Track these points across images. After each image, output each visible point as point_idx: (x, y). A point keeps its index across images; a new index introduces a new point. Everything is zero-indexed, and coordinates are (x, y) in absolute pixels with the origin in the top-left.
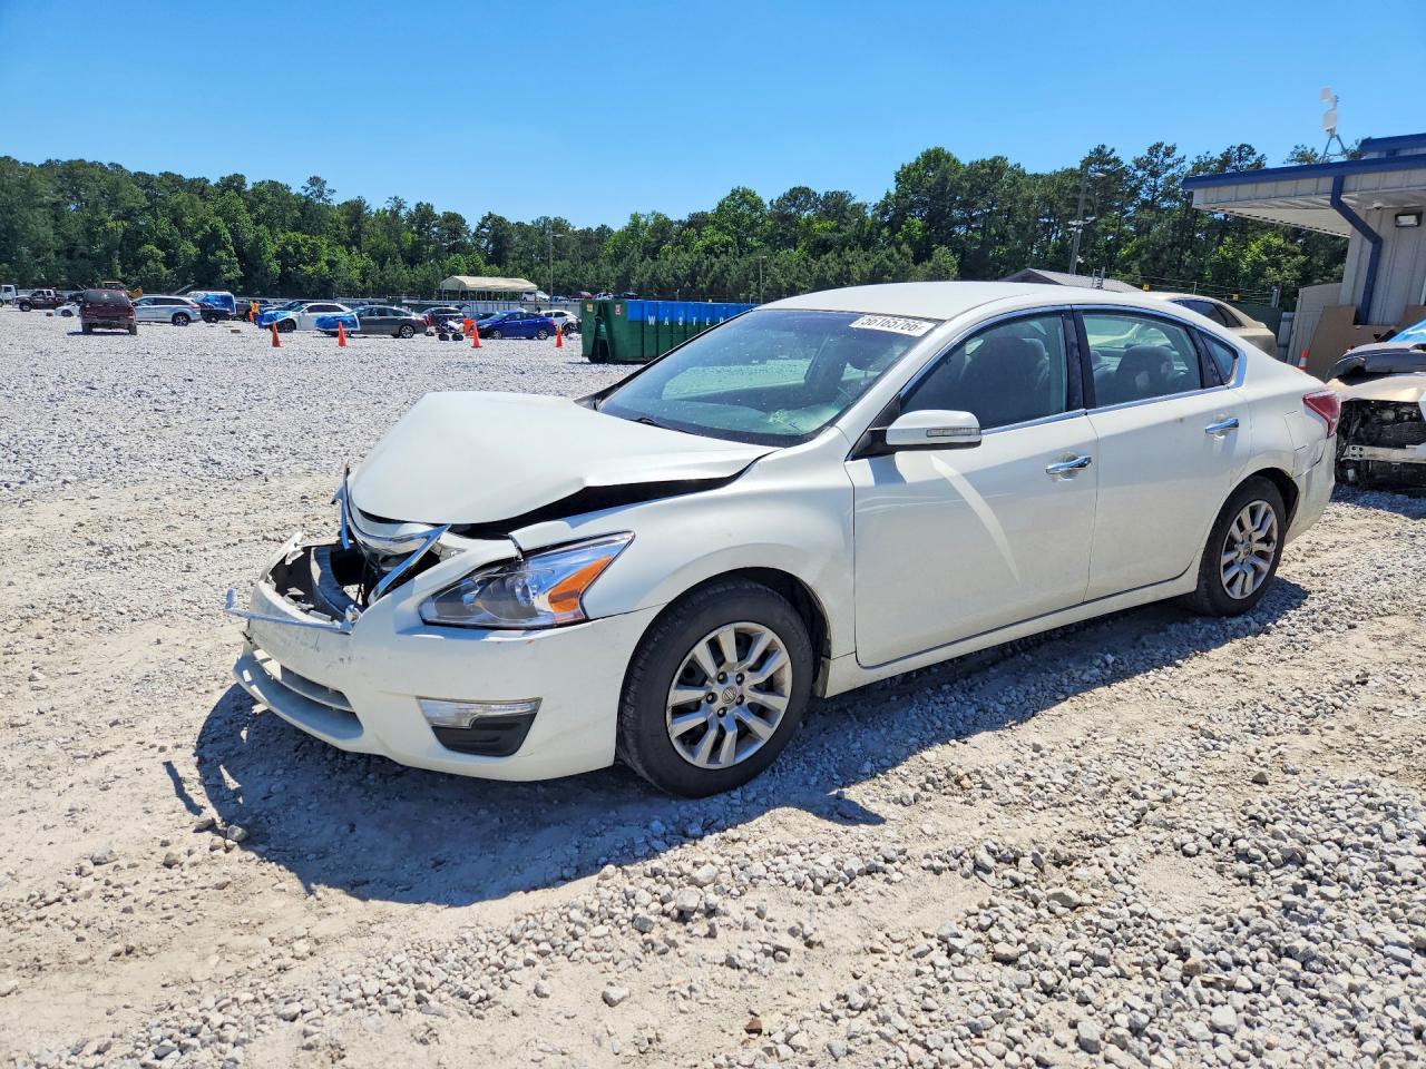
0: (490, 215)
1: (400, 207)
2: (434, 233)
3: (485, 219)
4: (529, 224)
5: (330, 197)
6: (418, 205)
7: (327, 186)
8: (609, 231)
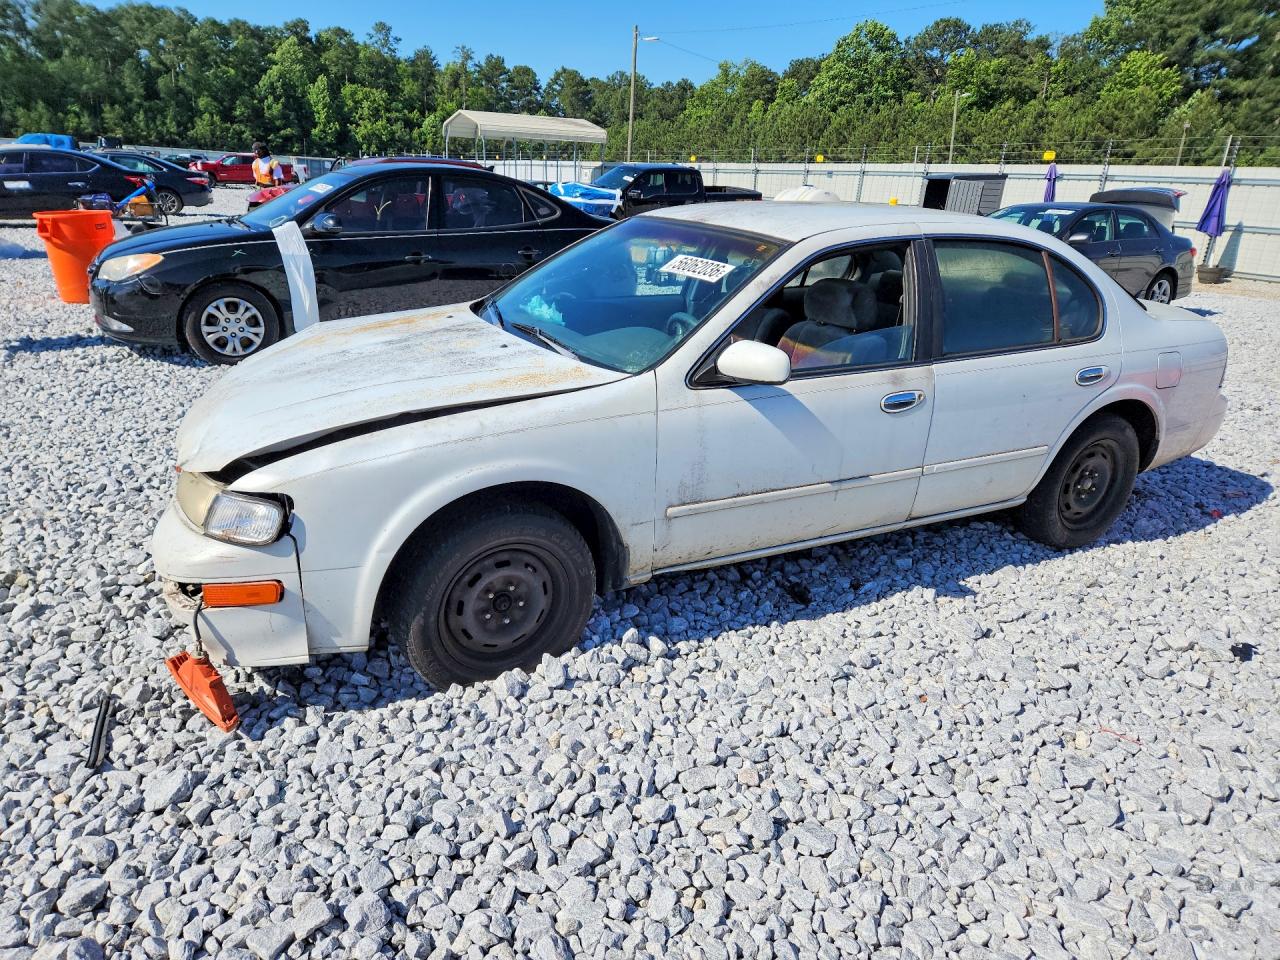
0: (564, 70)
1: (468, 57)
2: (502, 88)
3: (558, 76)
4: (605, 80)
5: (395, 46)
6: (488, 58)
7: (393, 34)
8: (691, 87)
